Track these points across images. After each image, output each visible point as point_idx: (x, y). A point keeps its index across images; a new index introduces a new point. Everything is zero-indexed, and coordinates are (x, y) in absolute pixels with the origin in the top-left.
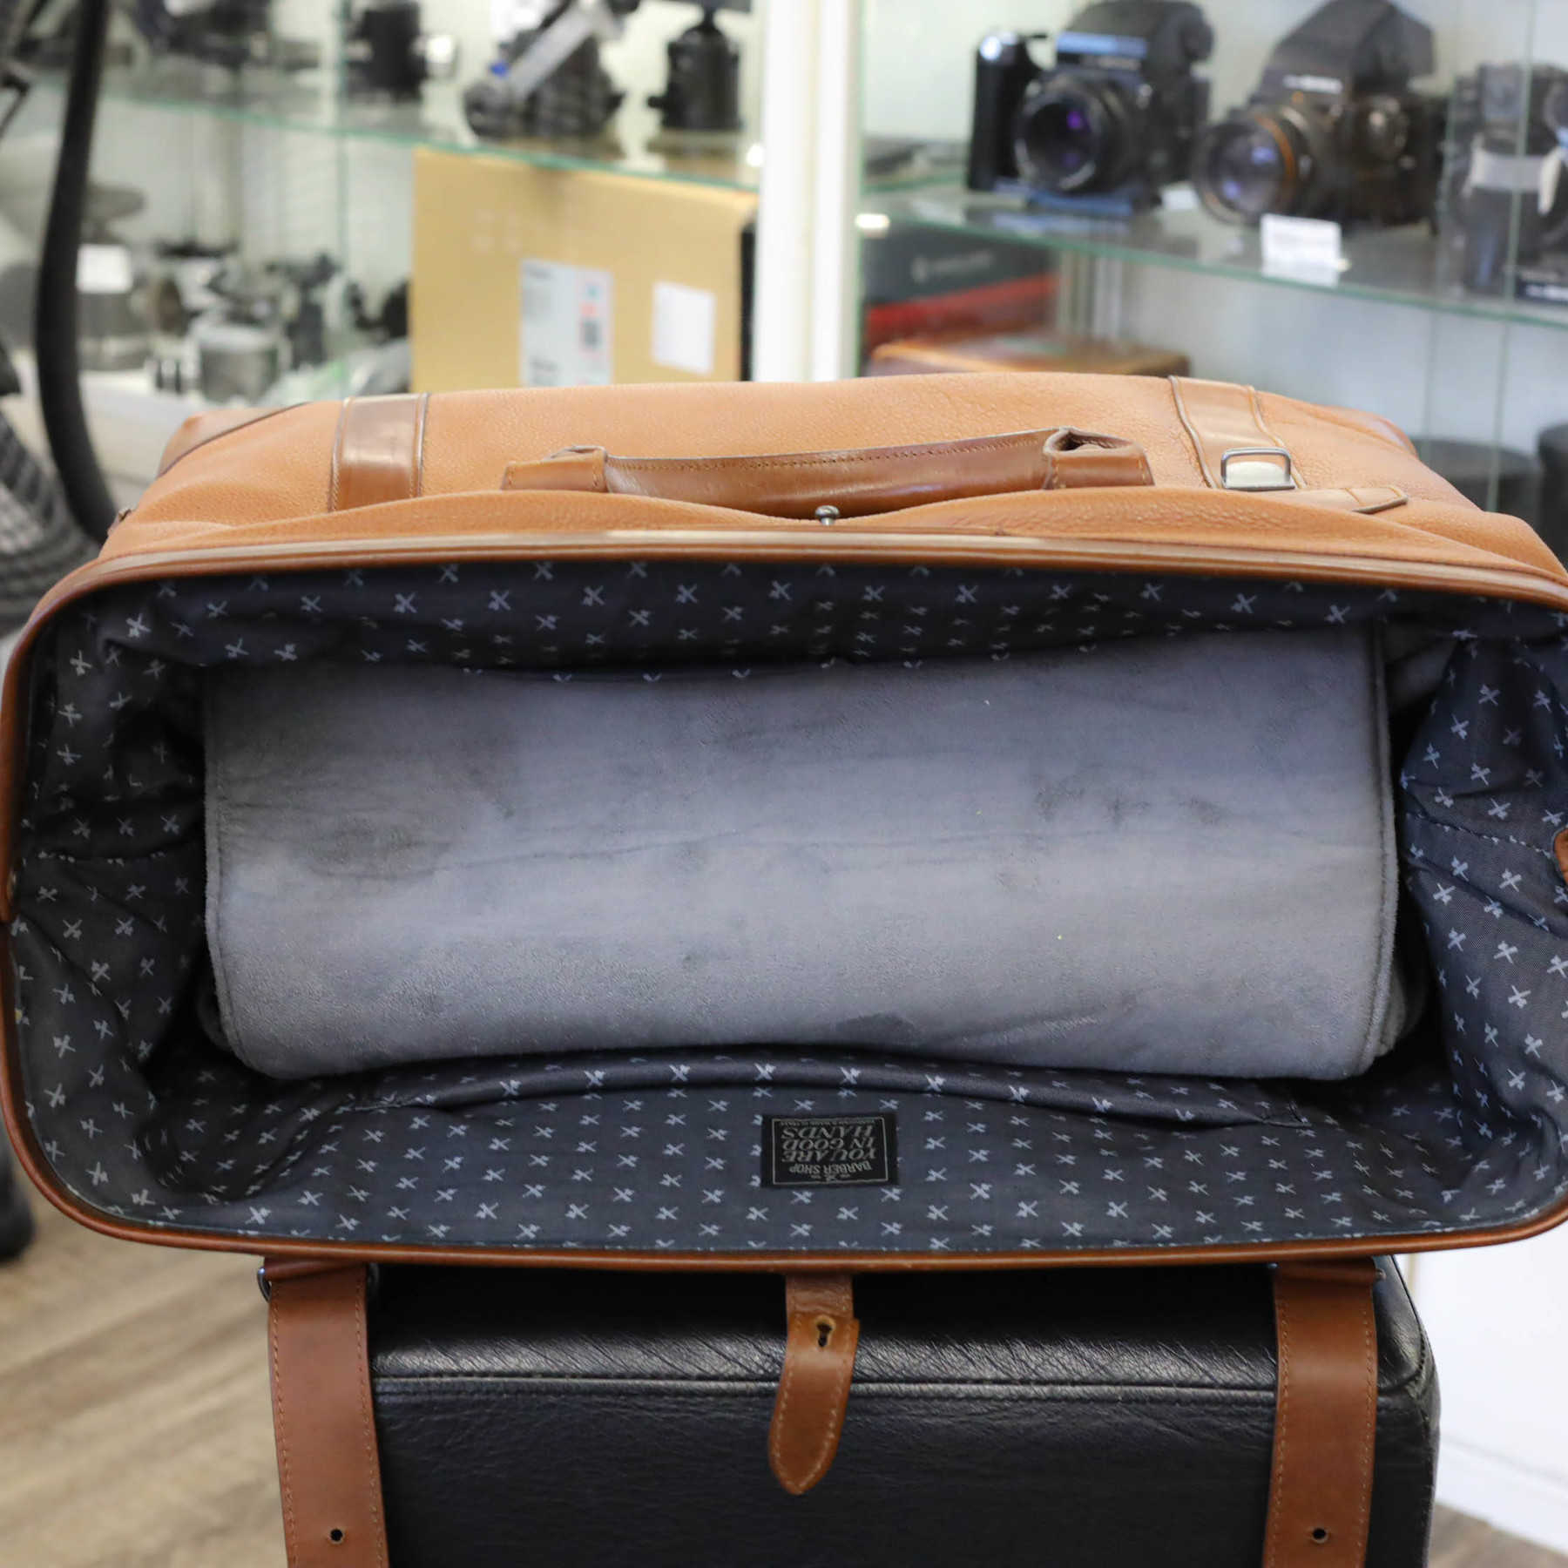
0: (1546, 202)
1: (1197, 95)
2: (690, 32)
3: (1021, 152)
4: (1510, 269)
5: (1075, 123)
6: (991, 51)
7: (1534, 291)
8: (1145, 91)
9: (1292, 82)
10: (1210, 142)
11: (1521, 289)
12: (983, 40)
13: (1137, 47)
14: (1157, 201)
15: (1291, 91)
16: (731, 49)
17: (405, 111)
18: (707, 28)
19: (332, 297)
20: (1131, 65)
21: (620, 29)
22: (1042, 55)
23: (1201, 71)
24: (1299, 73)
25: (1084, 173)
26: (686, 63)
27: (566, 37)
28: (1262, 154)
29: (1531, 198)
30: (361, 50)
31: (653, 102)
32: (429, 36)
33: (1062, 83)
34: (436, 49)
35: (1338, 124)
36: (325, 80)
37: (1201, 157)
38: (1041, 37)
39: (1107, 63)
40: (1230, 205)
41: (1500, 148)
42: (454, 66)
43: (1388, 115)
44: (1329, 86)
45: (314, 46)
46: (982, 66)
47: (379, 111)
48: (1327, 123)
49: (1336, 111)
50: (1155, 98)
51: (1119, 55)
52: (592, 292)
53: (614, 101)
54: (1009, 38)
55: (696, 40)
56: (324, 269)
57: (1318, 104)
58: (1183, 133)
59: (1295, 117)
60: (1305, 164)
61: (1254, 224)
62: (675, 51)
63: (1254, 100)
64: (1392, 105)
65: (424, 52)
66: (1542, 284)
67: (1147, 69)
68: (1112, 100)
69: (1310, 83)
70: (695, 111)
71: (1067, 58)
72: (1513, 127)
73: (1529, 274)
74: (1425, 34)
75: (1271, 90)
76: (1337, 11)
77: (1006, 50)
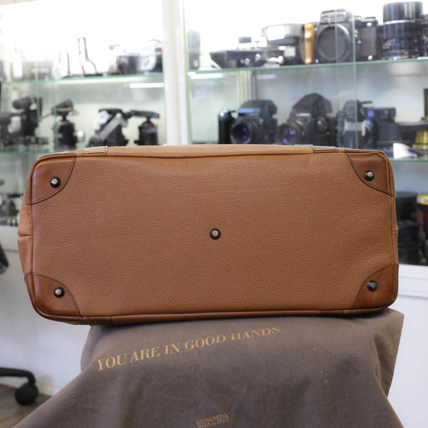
0: (364, 134)
1: (274, 122)
2: (144, 123)
3: (232, 137)
5: (245, 130)
6: (222, 115)
8: (261, 121)
9: (298, 115)
10: (279, 130)
12: (220, 113)
13: (258, 110)
15: (298, 117)
18: (148, 122)
20: (258, 114)
21: (127, 123)
22: (235, 115)
23: (275, 117)
24: (299, 113)
25: (248, 141)
26: (143, 131)
27: (113, 124)
28: (292, 133)
29: (360, 132)
30: (60, 136)
31: (136, 142)
32: (77, 131)
33: (241, 119)
34: (79, 134)
35: (310, 124)
37: (277, 135)
38: (234, 111)
39: (252, 115)
41: (351, 120)
42: (84, 138)
43: (322, 121)
44: (306, 115)
45: (47, 139)
46: (220, 118)
48: (307, 124)
49: (309, 121)
50: (264, 122)
51: (254, 112)
53: (126, 142)
54: (226, 111)
55: (146, 125)
57: (304, 119)
58: (272, 131)
59: (300, 123)
60: (303, 133)
62: (141, 128)
63: (289, 120)
64: (323, 119)
65: (76, 135)
67: (261, 115)
68: (254, 123)
69: (302, 115)
70: (147, 142)
71: (241, 115)
72: (354, 115)
74: (329, 103)
75: (293, 116)
76: (306, 98)
77: (226, 114)
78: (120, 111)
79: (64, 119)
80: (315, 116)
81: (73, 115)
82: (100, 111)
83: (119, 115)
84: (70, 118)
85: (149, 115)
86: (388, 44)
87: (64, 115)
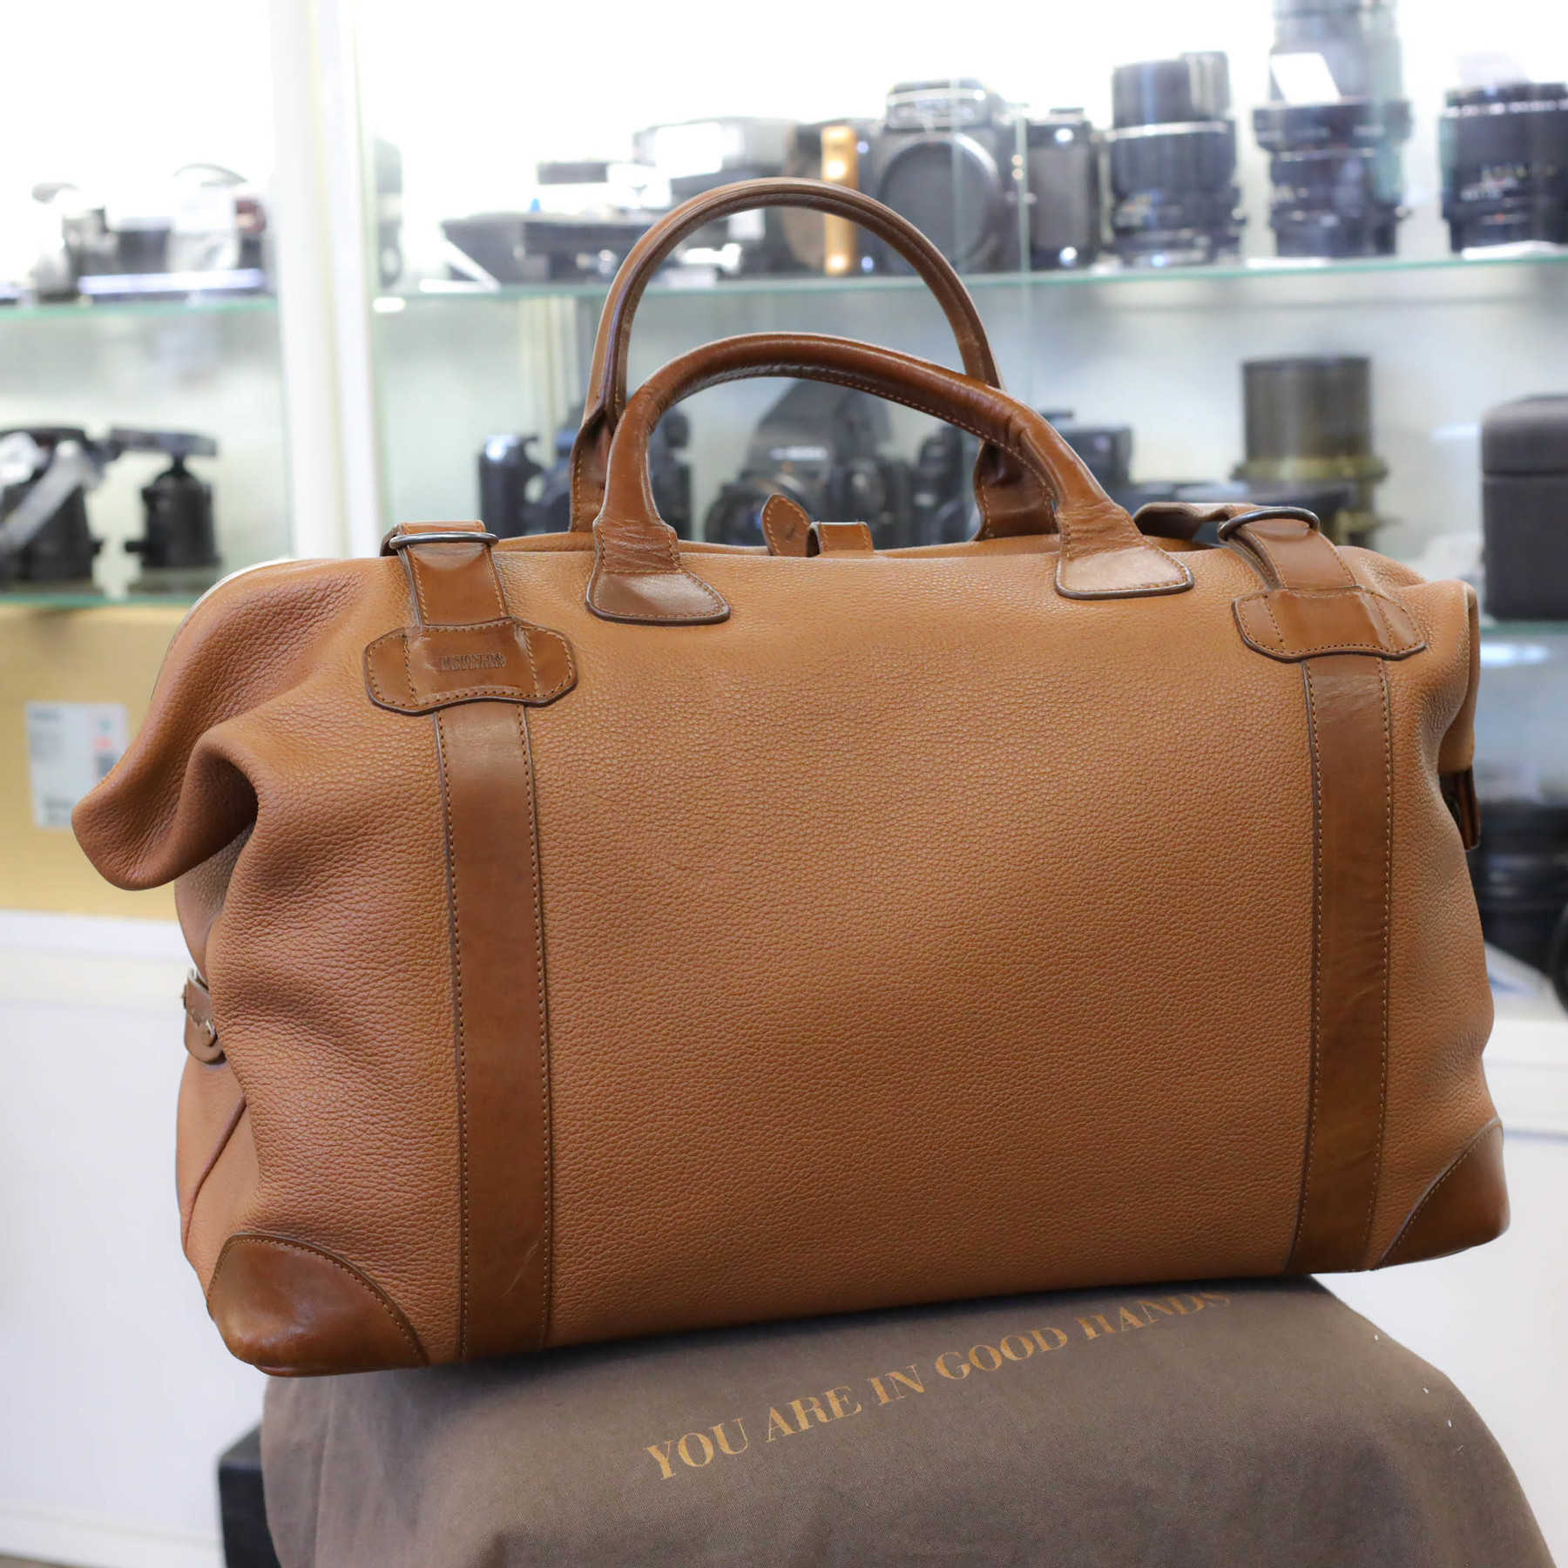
2: (162, 477)
6: (496, 452)
9: (779, 454)
12: (487, 444)
15: (781, 462)
16: (203, 487)
18: (178, 471)
21: (102, 477)
23: (684, 456)
24: (785, 446)
26: (162, 506)
27: (55, 489)
31: (130, 547)
35: (828, 487)
38: (534, 439)
43: (869, 476)
44: (814, 453)
46: (486, 467)
48: (818, 486)
49: (824, 477)
52: (106, 725)
53: (96, 547)
54: (510, 440)
55: (169, 484)
57: (806, 471)
59: (791, 482)
62: (150, 496)
63: (745, 475)
64: (870, 467)
69: (798, 453)
70: (174, 551)
75: (760, 465)
77: (509, 451)
78: (77, 435)
80: (843, 459)
82: (4, 435)
83: (67, 449)
85: (180, 447)
86: (1139, 209)
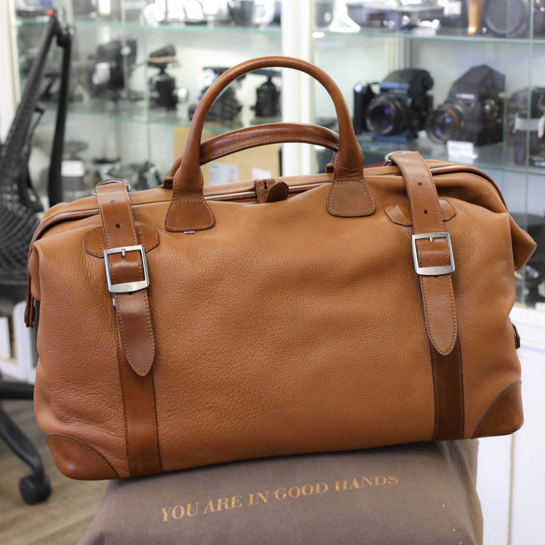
0: (540, 134)
1: (429, 101)
2: (264, 84)
3: (369, 122)
4: (528, 156)
5: (386, 112)
6: (358, 89)
7: (537, 164)
8: (409, 101)
9: (459, 96)
10: (432, 116)
11: (532, 163)
12: (356, 85)
13: (406, 86)
14: (416, 137)
15: (458, 99)
16: (277, 90)
17: (171, 114)
18: (269, 83)
19: (150, 175)
20: (405, 92)
21: (240, 85)
22: (376, 89)
23: (430, 93)
24: (461, 92)
25: (389, 129)
26: (262, 95)
28: (448, 120)
30: (156, 95)
31: (252, 108)
32: (178, 89)
33: (382, 99)
34: (181, 93)
35: (474, 110)
36: (144, 104)
37: (428, 122)
38: (376, 83)
39: (397, 91)
40: (438, 137)
41: (523, 116)
42: (187, 97)
43: (491, 106)
44: (470, 97)
45: (141, 93)
46: (356, 94)
47: (162, 114)
48: (470, 110)
49: (473, 105)
50: (413, 103)
51: (401, 89)
52: (232, 172)
53: (239, 109)
54: (364, 84)
55: (266, 87)
56: (146, 167)
57: (467, 103)
58: (424, 113)
59: (459, 108)
60: (462, 124)
61: (445, 143)
62: (259, 91)
63: (446, 102)
64: (492, 102)
65: (177, 94)
66: (540, 161)
67: (410, 93)
68: (398, 104)
69: (465, 96)
70: (266, 111)
71: (384, 90)
72: (527, 109)
73: (536, 158)
74: (503, 78)
75: (451, 99)
76: (473, 71)
77: (363, 88)
79: (162, 72)
80: (482, 98)
81: (174, 67)
82: (205, 69)
84: (171, 71)
85: (270, 74)
87: (162, 67)
